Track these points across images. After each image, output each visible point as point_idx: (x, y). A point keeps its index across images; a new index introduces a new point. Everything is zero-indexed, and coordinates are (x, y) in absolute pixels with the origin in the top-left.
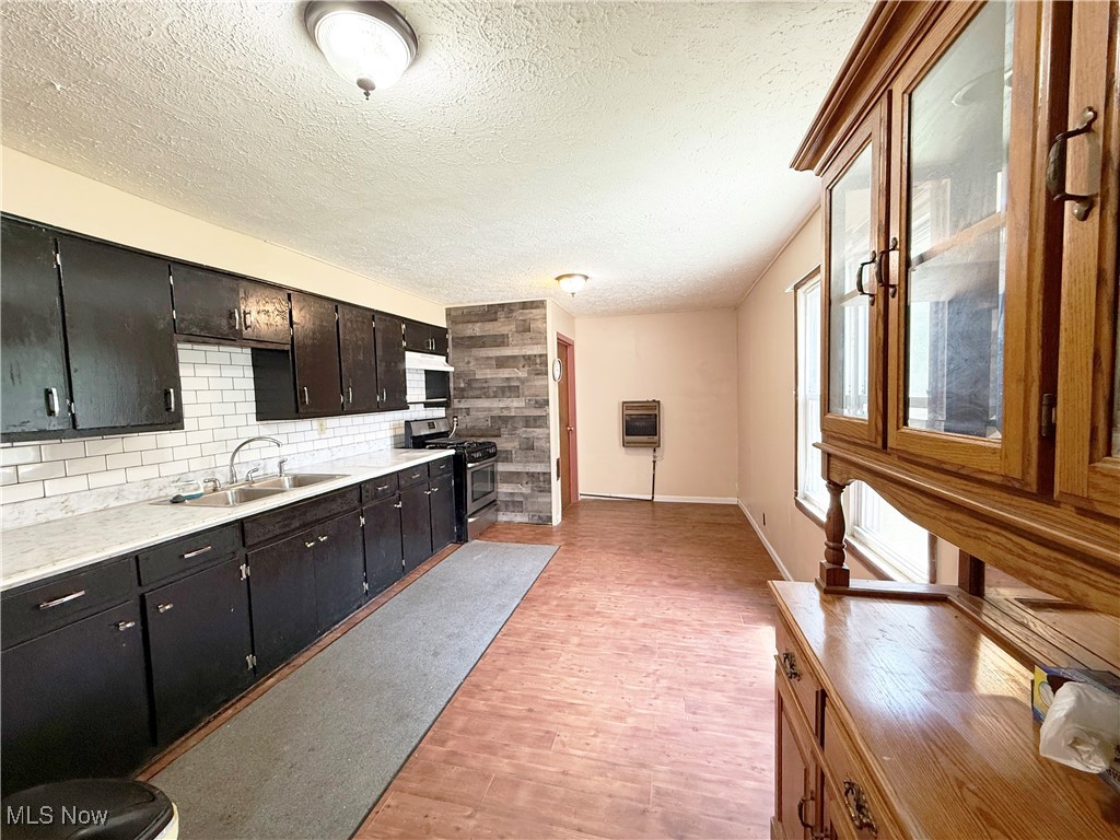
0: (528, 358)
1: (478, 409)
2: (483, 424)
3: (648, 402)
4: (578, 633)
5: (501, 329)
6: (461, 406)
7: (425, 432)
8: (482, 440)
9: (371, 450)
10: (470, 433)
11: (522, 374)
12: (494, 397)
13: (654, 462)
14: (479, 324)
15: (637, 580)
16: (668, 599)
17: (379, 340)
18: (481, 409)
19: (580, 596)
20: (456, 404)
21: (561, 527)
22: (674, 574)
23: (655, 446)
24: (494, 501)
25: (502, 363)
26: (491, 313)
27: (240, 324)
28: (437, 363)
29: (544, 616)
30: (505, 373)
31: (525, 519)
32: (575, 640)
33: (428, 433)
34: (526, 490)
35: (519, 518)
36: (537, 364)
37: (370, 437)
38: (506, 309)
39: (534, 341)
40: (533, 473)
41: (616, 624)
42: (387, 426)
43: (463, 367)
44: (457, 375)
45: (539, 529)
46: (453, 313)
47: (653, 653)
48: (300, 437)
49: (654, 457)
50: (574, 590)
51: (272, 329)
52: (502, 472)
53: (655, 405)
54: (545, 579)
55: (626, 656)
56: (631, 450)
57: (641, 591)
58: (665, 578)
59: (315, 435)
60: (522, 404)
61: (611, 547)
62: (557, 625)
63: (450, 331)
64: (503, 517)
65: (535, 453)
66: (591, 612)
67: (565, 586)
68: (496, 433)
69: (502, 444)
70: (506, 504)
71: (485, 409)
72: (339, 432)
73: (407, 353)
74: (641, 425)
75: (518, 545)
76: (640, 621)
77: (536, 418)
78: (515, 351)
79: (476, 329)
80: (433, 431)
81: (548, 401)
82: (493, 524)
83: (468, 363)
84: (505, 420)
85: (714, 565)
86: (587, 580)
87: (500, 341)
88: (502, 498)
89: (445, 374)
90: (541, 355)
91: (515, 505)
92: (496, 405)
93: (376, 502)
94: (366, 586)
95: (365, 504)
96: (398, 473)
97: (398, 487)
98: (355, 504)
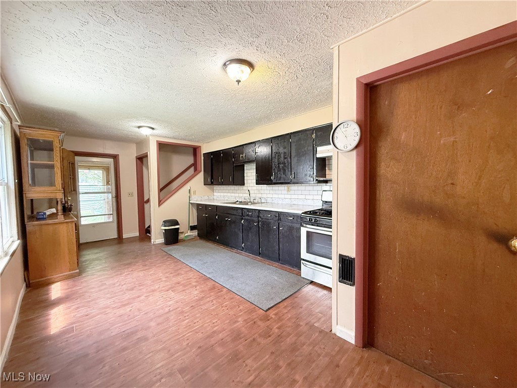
48: (280, 192)
50: (196, 292)
57: (157, 313)
58: (148, 334)
59: (286, 192)
93: (249, 218)
94: (243, 245)
95: (244, 216)
96: (259, 210)
97: (258, 217)
98: (241, 214)
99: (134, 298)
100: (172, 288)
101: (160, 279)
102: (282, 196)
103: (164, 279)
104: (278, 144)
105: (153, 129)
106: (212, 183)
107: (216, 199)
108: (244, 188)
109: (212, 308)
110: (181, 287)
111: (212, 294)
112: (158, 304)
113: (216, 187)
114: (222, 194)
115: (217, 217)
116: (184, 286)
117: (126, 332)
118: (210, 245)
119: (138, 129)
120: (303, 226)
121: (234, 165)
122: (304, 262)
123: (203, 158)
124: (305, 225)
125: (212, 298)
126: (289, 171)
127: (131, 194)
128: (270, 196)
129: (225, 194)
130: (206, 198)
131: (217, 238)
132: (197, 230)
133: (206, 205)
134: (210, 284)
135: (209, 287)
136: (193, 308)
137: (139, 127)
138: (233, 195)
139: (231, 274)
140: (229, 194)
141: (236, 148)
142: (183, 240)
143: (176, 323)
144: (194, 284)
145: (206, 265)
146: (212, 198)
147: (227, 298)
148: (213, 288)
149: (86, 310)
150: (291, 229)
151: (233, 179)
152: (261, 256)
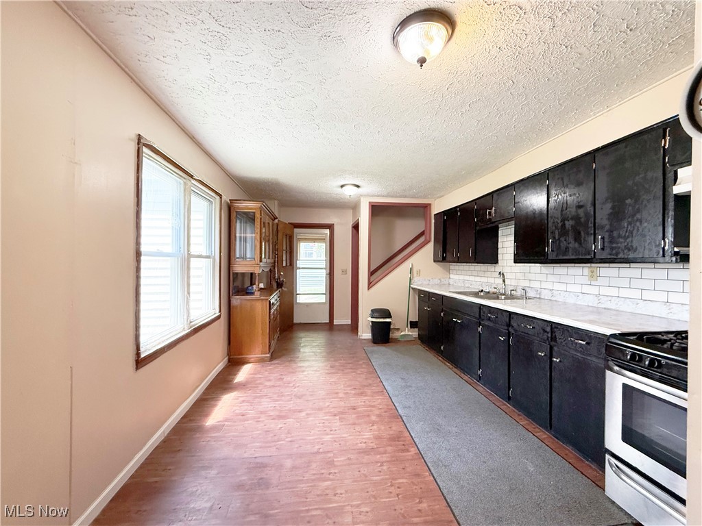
4: (341, 399)
19: (359, 429)
29: (372, 406)
48: (571, 279)
59: (585, 280)
93: (491, 324)
94: (479, 372)
95: (483, 320)
96: (511, 313)
97: (509, 325)
98: (477, 316)
99: (295, 411)
100: (342, 413)
101: (337, 393)
102: (577, 289)
103: (341, 395)
104: (562, 179)
105: (358, 186)
106: (444, 259)
107: (453, 285)
108: (498, 268)
109: (375, 478)
110: (354, 416)
111: (389, 449)
112: (313, 432)
113: (454, 266)
114: (462, 277)
115: (442, 314)
116: (358, 418)
117: (257, 460)
118: (431, 357)
119: (340, 189)
120: (612, 370)
121: (478, 228)
122: (613, 461)
123: (433, 221)
124: (616, 368)
125: (385, 458)
126: (588, 234)
127: (344, 272)
128: (549, 286)
129: (467, 278)
130: (437, 281)
131: (442, 348)
132: (417, 329)
133: (429, 293)
134: (396, 427)
135: (391, 432)
136: (349, 465)
137: (342, 186)
138: (478, 279)
139: (440, 421)
140: (472, 278)
141: (482, 199)
142: (396, 341)
143: (313, 477)
144: (374, 418)
145: (407, 390)
146: (446, 282)
147: (408, 470)
148: (396, 438)
149: (246, 407)
150: (581, 367)
151: (475, 253)
152: (511, 402)
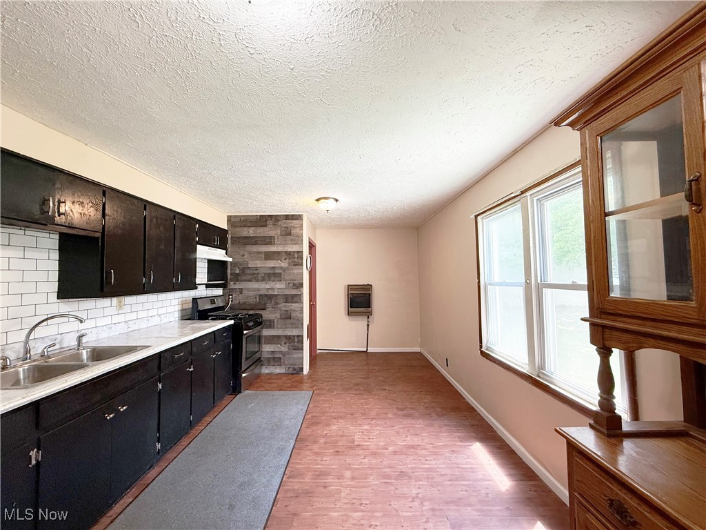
0: (288, 254)
1: (249, 290)
2: (252, 300)
3: (364, 285)
4: (348, 467)
5: (268, 233)
6: (236, 287)
7: (209, 306)
8: (251, 312)
9: (162, 322)
10: (242, 307)
11: (284, 264)
12: (262, 281)
13: (368, 325)
14: (252, 229)
15: (377, 415)
16: (403, 428)
17: (178, 235)
18: (251, 289)
19: (340, 433)
20: (232, 285)
21: (310, 375)
22: (399, 407)
23: (369, 314)
24: (260, 358)
25: (269, 256)
26: (262, 221)
27: (54, 210)
28: (219, 255)
29: (317, 454)
30: (271, 264)
31: (283, 371)
32: (348, 474)
33: (210, 307)
34: (284, 348)
35: (278, 370)
36: (296, 258)
37: (162, 311)
38: (273, 219)
39: (294, 242)
40: (290, 336)
41: (374, 454)
42: (176, 302)
43: (239, 258)
44: (234, 264)
45: (293, 379)
46: (233, 220)
47: (410, 478)
48: (100, 313)
49: (368, 322)
50: (334, 427)
51: (85, 218)
52: (265, 336)
53: (368, 287)
54: (311, 420)
55: (391, 484)
56: (352, 318)
57: (383, 423)
58: (395, 411)
59: (113, 311)
60: (284, 286)
61: (351, 389)
62: (328, 462)
63: (230, 232)
64: (265, 370)
65: (292, 321)
66: (353, 446)
67: (327, 425)
68: (263, 307)
69: (267, 315)
70: (269, 360)
71: (254, 290)
72: (135, 308)
73: (198, 246)
74: (360, 301)
75: (282, 392)
76: (391, 449)
77: (293, 296)
78: (280, 249)
79: (251, 232)
80: (214, 306)
81: (302, 283)
82: (258, 376)
83: (243, 255)
84: (270, 297)
85: (423, 397)
86: (341, 417)
87: (269, 241)
88: (265, 355)
89: (224, 263)
90: (298, 252)
91: (275, 360)
92: (263, 287)
93: (173, 367)
96: (192, 341)
97: (191, 353)
98: (155, 372)
102: (107, 321)
